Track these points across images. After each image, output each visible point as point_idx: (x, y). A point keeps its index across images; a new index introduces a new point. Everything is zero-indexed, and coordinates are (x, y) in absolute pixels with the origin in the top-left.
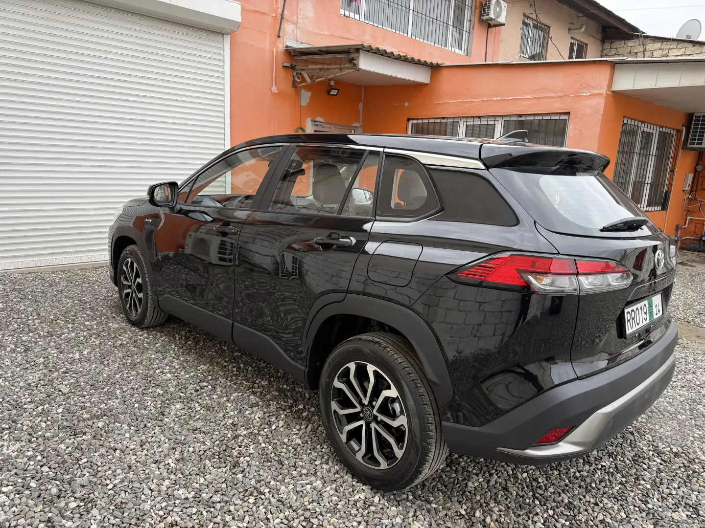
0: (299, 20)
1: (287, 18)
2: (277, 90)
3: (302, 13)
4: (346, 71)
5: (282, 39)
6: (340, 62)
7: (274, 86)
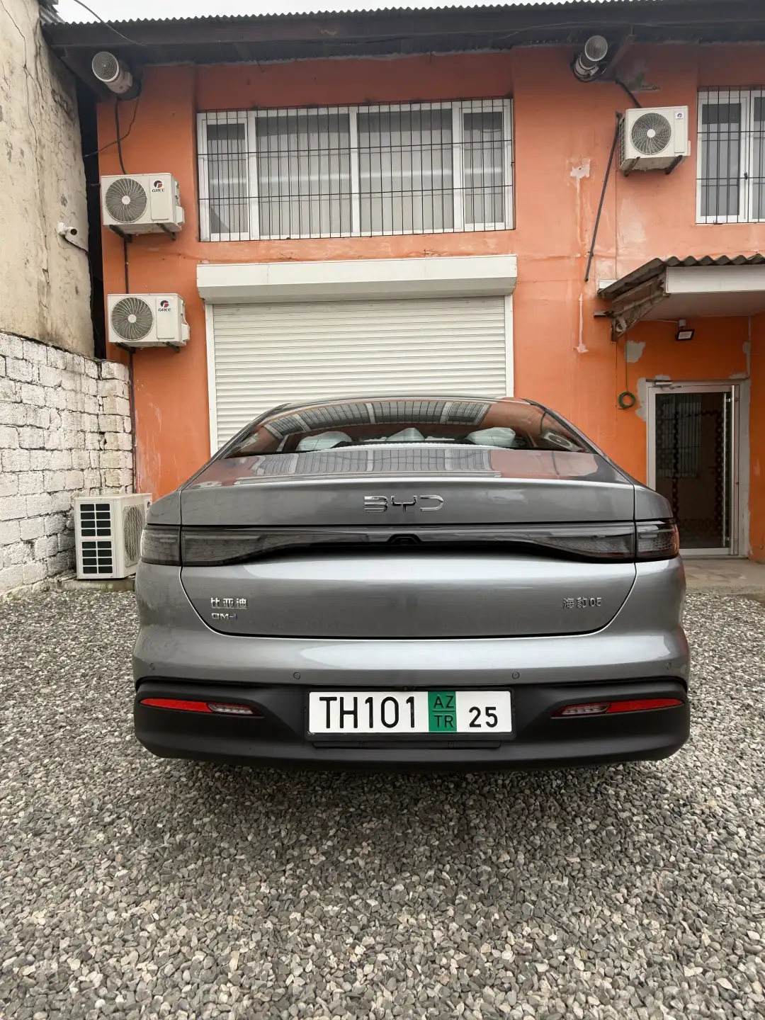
0: (621, 251)
1: (600, 254)
2: (587, 348)
3: (625, 241)
4: (656, 302)
5: (593, 283)
6: (650, 291)
7: (581, 344)
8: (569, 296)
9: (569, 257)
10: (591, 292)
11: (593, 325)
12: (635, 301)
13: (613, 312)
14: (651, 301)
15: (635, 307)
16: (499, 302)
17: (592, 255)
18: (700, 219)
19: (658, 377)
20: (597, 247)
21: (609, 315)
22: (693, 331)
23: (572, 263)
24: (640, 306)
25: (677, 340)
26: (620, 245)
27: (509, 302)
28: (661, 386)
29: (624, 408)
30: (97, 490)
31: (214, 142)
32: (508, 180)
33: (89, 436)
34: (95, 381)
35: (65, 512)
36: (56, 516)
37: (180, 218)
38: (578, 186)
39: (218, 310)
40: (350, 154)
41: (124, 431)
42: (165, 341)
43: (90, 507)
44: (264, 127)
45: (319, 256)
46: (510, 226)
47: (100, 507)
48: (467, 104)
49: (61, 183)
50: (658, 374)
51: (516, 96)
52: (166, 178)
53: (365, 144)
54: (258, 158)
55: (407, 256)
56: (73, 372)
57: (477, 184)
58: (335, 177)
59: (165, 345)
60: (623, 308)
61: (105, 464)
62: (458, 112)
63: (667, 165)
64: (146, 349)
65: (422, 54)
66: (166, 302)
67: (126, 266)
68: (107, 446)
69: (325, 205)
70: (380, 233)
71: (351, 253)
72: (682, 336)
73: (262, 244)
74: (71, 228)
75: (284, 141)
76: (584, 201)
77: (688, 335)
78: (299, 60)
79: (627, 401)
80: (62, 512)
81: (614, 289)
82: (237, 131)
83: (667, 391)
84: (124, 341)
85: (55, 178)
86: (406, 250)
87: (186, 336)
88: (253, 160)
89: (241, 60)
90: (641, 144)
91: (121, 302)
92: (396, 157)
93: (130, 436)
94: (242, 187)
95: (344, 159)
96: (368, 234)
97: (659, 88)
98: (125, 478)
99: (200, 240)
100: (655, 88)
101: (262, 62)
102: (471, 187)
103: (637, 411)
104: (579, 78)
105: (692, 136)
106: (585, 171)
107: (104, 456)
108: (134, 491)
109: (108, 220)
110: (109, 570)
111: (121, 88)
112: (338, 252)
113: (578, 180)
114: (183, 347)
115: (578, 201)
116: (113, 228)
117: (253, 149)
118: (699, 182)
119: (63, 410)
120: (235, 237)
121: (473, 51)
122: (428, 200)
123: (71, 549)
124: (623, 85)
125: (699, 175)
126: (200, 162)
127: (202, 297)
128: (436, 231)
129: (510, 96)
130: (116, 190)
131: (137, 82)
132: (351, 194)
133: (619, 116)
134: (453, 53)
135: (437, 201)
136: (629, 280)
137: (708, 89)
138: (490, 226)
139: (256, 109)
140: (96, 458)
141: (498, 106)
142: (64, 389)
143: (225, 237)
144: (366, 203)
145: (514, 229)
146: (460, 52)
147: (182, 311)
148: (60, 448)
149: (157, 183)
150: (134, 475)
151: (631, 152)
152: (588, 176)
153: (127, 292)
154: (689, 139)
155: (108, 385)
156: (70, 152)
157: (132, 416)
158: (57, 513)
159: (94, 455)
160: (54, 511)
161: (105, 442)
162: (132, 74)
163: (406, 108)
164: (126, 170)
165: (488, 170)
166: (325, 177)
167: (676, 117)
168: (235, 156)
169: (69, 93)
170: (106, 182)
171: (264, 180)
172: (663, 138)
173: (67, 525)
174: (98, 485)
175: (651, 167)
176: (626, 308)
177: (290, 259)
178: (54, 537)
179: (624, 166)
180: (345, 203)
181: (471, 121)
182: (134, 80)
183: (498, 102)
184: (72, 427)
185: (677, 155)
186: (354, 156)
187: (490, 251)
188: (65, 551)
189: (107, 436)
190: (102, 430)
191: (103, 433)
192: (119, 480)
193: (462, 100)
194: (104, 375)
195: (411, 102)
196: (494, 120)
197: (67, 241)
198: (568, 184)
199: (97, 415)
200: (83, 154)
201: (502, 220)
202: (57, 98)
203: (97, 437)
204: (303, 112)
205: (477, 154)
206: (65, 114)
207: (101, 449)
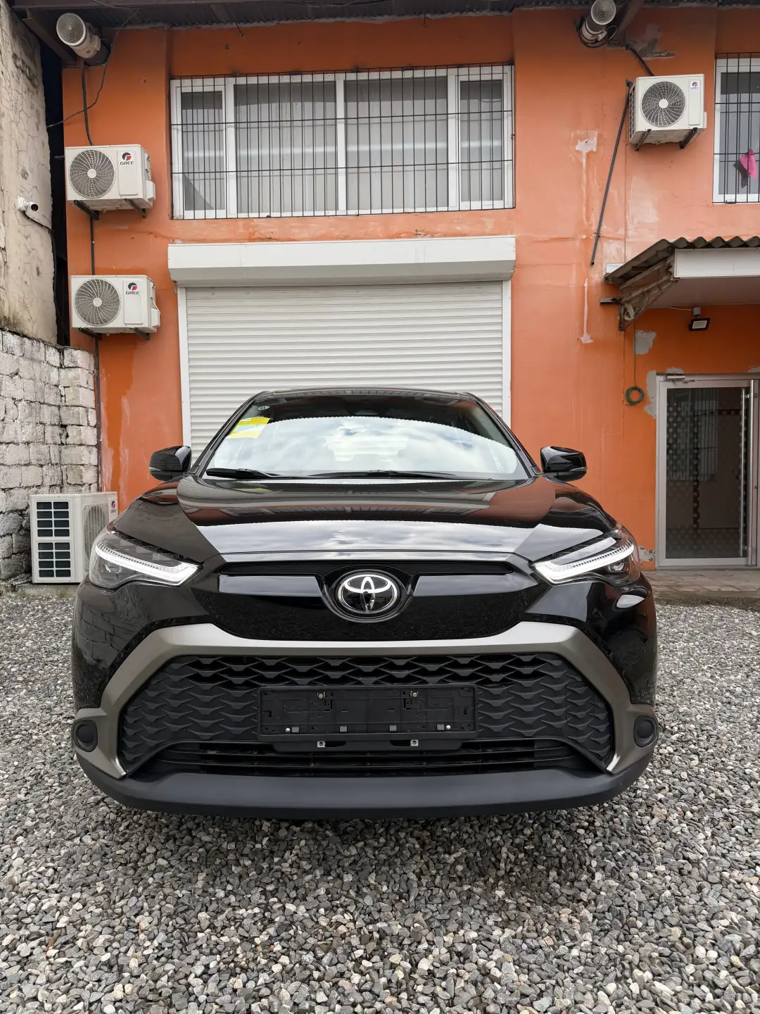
0: (630, 233)
1: (605, 235)
2: (591, 339)
3: (636, 221)
4: (664, 287)
5: (600, 267)
6: (657, 276)
7: (585, 334)
8: (573, 281)
9: (573, 239)
10: (597, 277)
11: (599, 313)
12: (643, 286)
13: (621, 299)
14: (659, 286)
15: (643, 293)
16: (496, 288)
17: (598, 236)
18: (718, 198)
19: (669, 371)
20: (604, 227)
21: (616, 302)
22: (708, 320)
23: (577, 243)
24: (648, 292)
25: (691, 329)
26: (630, 226)
27: (507, 288)
28: (673, 381)
29: (632, 403)
30: (58, 488)
31: (190, 111)
32: (508, 155)
33: (49, 429)
34: (56, 369)
35: (21, 511)
36: (11, 514)
37: (151, 193)
38: (584, 161)
39: (192, 294)
40: (336, 125)
41: (88, 424)
42: (133, 327)
43: (47, 505)
44: (243, 95)
45: (300, 236)
46: (509, 204)
47: (57, 505)
48: (463, 71)
49: (22, 155)
50: (671, 366)
51: (516, 62)
52: (135, 150)
53: (352, 114)
54: (236, 128)
55: (398, 236)
56: (32, 359)
57: (474, 158)
58: (320, 150)
59: (133, 332)
60: (630, 295)
61: (66, 460)
62: (454, 78)
63: (682, 139)
64: (112, 335)
65: (415, 17)
66: (133, 284)
67: (92, 245)
68: (69, 440)
69: (308, 179)
70: (368, 212)
71: (337, 233)
72: (696, 325)
73: (240, 223)
74: (32, 203)
75: (265, 111)
76: (591, 177)
77: (703, 324)
78: (283, 22)
79: (635, 396)
80: (16, 511)
81: (621, 274)
82: (214, 100)
83: (680, 385)
84: (89, 326)
85: (14, 149)
86: (395, 230)
87: (156, 321)
88: (231, 131)
89: (219, 22)
90: (651, 115)
91: (85, 284)
92: (386, 129)
93: (95, 430)
94: (218, 161)
95: (330, 130)
96: (354, 212)
97: (673, 55)
98: (89, 476)
99: (172, 218)
100: (667, 55)
101: (242, 25)
102: (467, 161)
103: (646, 408)
104: (585, 44)
105: (709, 106)
106: (592, 145)
107: (65, 451)
108: (99, 490)
109: (72, 195)
110: (68, 574)
111: (88, 52)
112: (323, 232)
113: (584, 154)
114: (154, 333)
115: (585, 176)
116: (79, 203)
117: (231, 118)
118: (717, 157)
119: (21, 400)
120: (211, 214)
121: (471, 14)
122: (420, 176)
123: (27, 551)
124: (634, 52)
125: (717, 150)
126: (174, 132)
127: (173, 278)
128: (428, 210)
129: (511, 63)
130: (80, 162)
131: (106, 46)
132: (336, 168)
133: (629, 84)
134: (449, 15)
135: (431, 175)
136: (636, 264)
137: (728, 56)
138: (487, 204)
139: (234, 75)
140: (57, 453)
141: (497, 73)
142: (20, 377)
143: (200, 214)
144: (353, 178)
145: (514, 208)
146: (457, 14)
147: (152, 294)
148: (15, 441)
149: (125, 155)
150: (98, 472)
151: (642, 124)
152: (595, 150)
153: (93, 274)
154: (705, 109)
155: (71, 373)
156: (34, 120)
157: (98, 409)
158: (12, 511)
159: (54, 449)
160: (9, 509)
161: (67, 436)
162: (101, 37)
163: (397, 75)
164: (92, 140)
165: (486, 143)
166: (309, 150)
167: (691, 86)
168: (212, 127)
169: (32, 58)
170: (71, 154)
171: (243, 153)
172: (676, 110)
173: (24, 525)
174: (59, 482)
175: (664, 140)
176: (634, 295)
177: (270, 239)
178: (8, 538)
179: (634, 139)
180: (331, 179)
181: (468, 89)
182: (102, 43)
183: (498, 69)
184: (30, 419)
185: (692, 128)
186: (341, 127)
187: (487, 231)
188: (21, 553)
189: (69, 429)
190: (65, 423)
191: (64, 426)
192: (81, 477)
193: (459, 66)
194: (66, 363)
195: (403, 69)
196: (495, 89)
197: (28, 218)
198: (574, 159)
199: (59, 407)
200: (48, 124)
201: (502, 198)
202: (19, 63)
203: (58, 430)
204: (285, 79)
205: (474, 126)
206: (28, 82)
207: (62, 444)
